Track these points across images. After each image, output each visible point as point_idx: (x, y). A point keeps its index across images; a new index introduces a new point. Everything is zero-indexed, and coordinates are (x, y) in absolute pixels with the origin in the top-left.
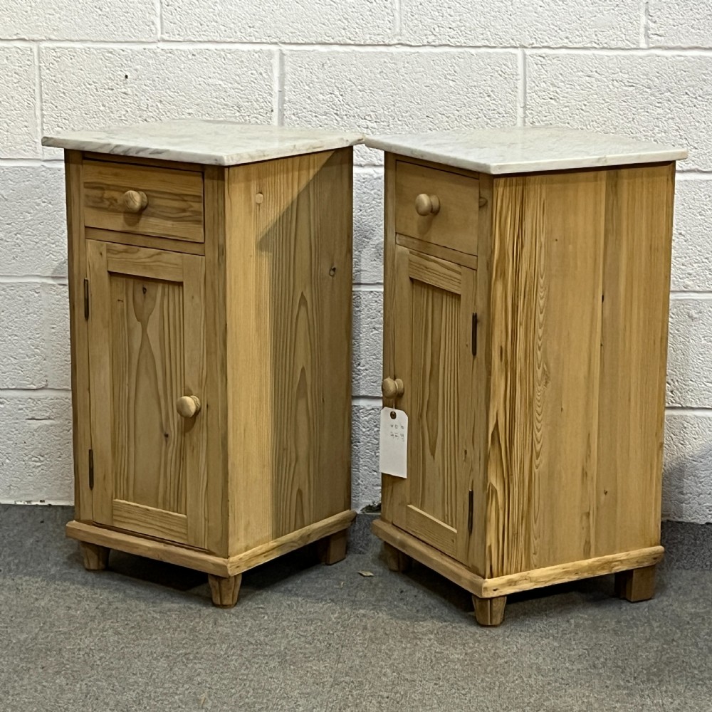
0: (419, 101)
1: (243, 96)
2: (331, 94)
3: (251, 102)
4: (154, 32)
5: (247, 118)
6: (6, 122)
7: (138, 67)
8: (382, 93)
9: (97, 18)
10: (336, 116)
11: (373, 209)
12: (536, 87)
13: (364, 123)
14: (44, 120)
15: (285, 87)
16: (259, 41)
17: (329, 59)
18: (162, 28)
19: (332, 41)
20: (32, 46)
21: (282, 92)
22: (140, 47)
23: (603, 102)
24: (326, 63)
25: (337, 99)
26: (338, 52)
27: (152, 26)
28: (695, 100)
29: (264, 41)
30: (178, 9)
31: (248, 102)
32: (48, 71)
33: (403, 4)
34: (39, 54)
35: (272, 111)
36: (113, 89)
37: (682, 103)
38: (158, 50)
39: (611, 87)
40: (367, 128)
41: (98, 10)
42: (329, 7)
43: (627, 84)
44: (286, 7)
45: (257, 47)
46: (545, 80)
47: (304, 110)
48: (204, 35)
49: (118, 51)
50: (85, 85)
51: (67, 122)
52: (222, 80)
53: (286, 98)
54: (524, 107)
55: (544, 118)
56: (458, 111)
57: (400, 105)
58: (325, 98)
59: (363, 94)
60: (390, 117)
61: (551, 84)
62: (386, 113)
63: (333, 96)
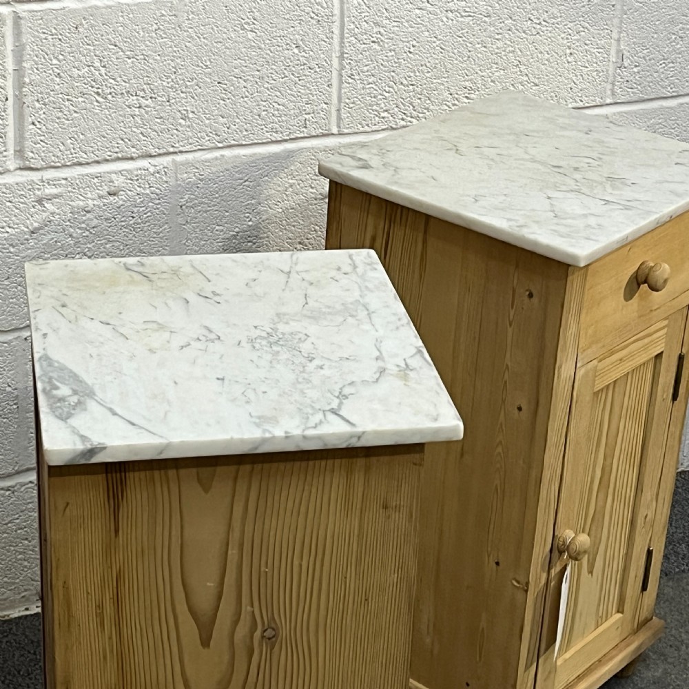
0: (208, 63)
2: (89, 66)
8: (158, 58)
10: (97, 96)
11: (149, 214)
12: (356, 29)
13: (135, 102)
15: (24, 64)
17: (84, 18)
21: (19, 71)
23: (435, 39)
24: (81, 24)
25: (97, 73)
28: (538, 27)
35: (7, 99)
37: (524, 32)
39: (445, 19)
40: (140, 107)
43: (464, 14)
46: (366, 19)
47: (52, 93)
53: (27, 80)
54: (341, 57)
55: (365, 69)
56: (258, 71)
57: (183, 71)
58: (80, 73)
59: (133, 62)
60: (170, 90)
61: (374, 23)
62: (164, 83)
63: (92, 68)
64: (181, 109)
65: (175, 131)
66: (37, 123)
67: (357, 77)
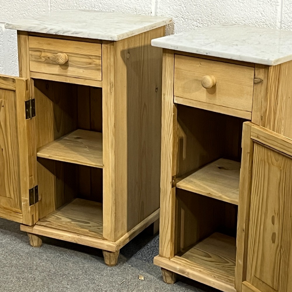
0: (224, 14)
3: (141, 7)
6: (36, 8)
8: (205, 7)
10: (182, 19)
12: (288, 11)
13: (196, 24)
14: (52, 9)
21: (156, 2)
25: (182, 9)
31: (140, 7)
35: (151, 13)
40: (197, 27)
53: (158, 7)
54: (281, 22)
56: (244, 21)
57: (214, 15)
58: (177, 8)
59: (195, 7)
60: (209, 22)
62: (207, 19)
63: (181, 7)
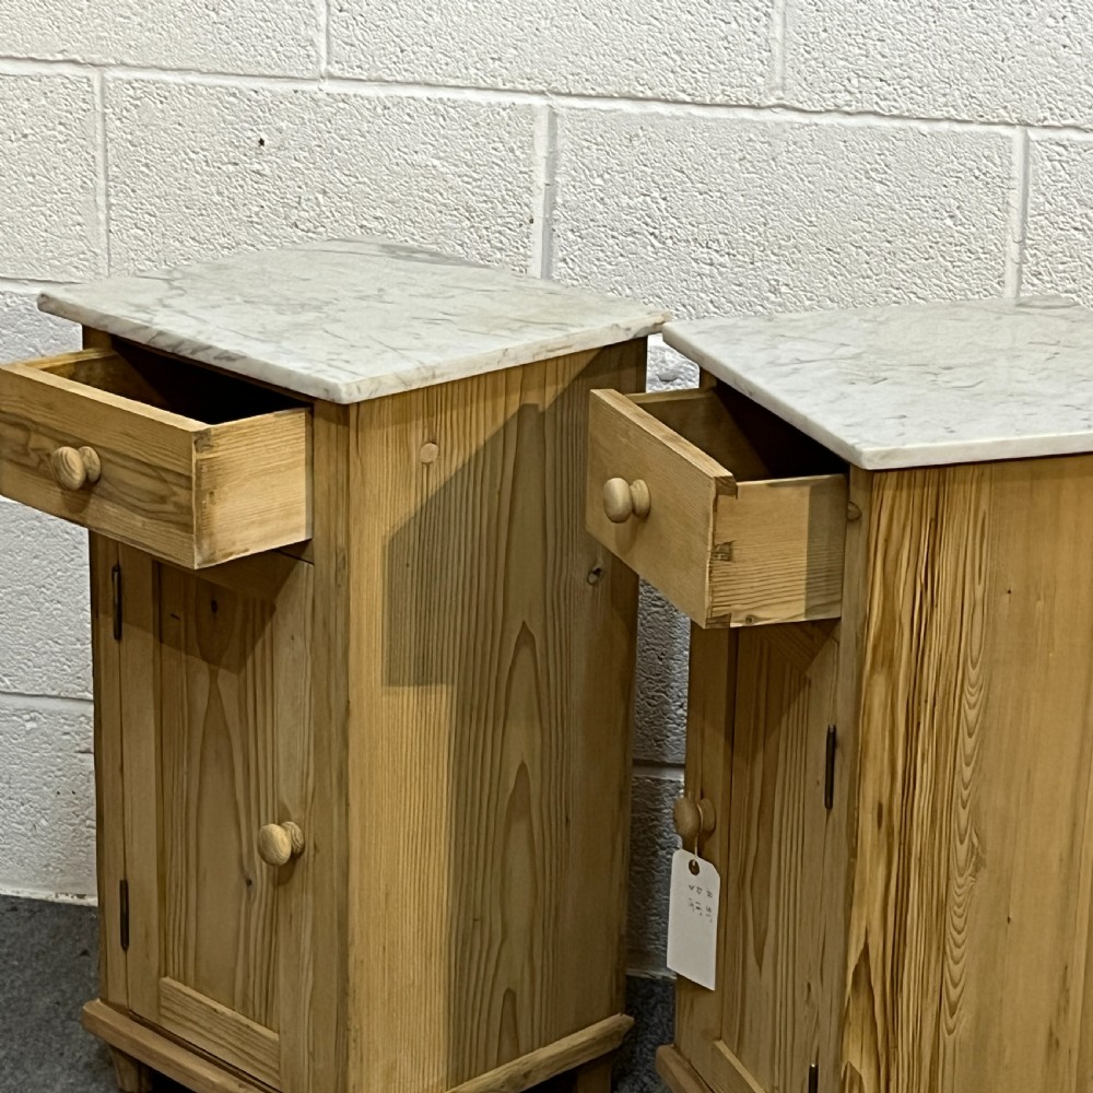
0: (814, 219)
1: (476, 190)
2: (645, 195)
3: (492, 203)
4: (314, 59)
5: (484, 232)
6: (43, 214)
7: (284, 125)
8: (741, 199)
9: (210, 29)
10: (652, 238)
12: (1047, 205)
13: (705, 256)
14: (113, 214)
15: (557, 179)
16: (509, 86)
17: (641, 128)
18: (328, 53)
19: (649, 94)
20: (90, 75)
21: (551, 185)
22: (289, 87)
24: (637, 135)
25: (654, 206)
26: (662, 117)
27: (309, 48)
29: (521, 87)
30: (359, 18)
31: (485, 201)
32: (118, 123)
33: (790, 29)
34: (102, 91)
35: (532, 221)
36: (236, 164)
38: (320, 95)
40: (711, 264)
41: (212, 14)
42: (646, 27)
44: (564, 24)
45: (506, 99)
46: (1065, 191)
47: (592, 224)
48: (406, 70)
49: (248, 93)
50: (186, 154)
51: (153, 219)
52: (439, 158)
53: (559, 200)
54: (1022, 243)
55: (1061, 267)
56: (889, 242)
57: (776, 223)
58: (632, 203)
59: (704, 200)
60: (756, 247)
61: (1078, 200)
62: (748, 237)
63: (648, 199)
64: (770, 277)
65: (761, 309)
66: (568, 260)
67: (1046, 278)
